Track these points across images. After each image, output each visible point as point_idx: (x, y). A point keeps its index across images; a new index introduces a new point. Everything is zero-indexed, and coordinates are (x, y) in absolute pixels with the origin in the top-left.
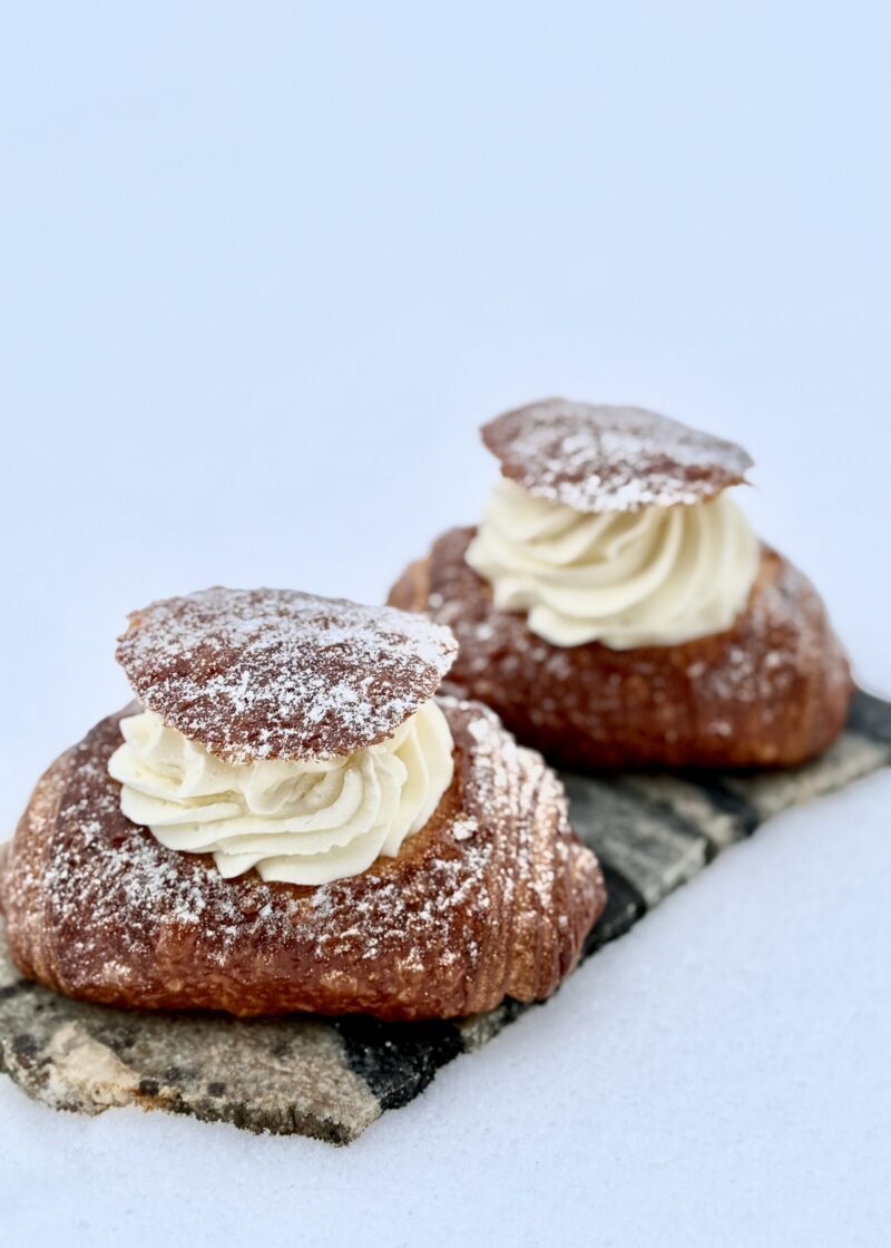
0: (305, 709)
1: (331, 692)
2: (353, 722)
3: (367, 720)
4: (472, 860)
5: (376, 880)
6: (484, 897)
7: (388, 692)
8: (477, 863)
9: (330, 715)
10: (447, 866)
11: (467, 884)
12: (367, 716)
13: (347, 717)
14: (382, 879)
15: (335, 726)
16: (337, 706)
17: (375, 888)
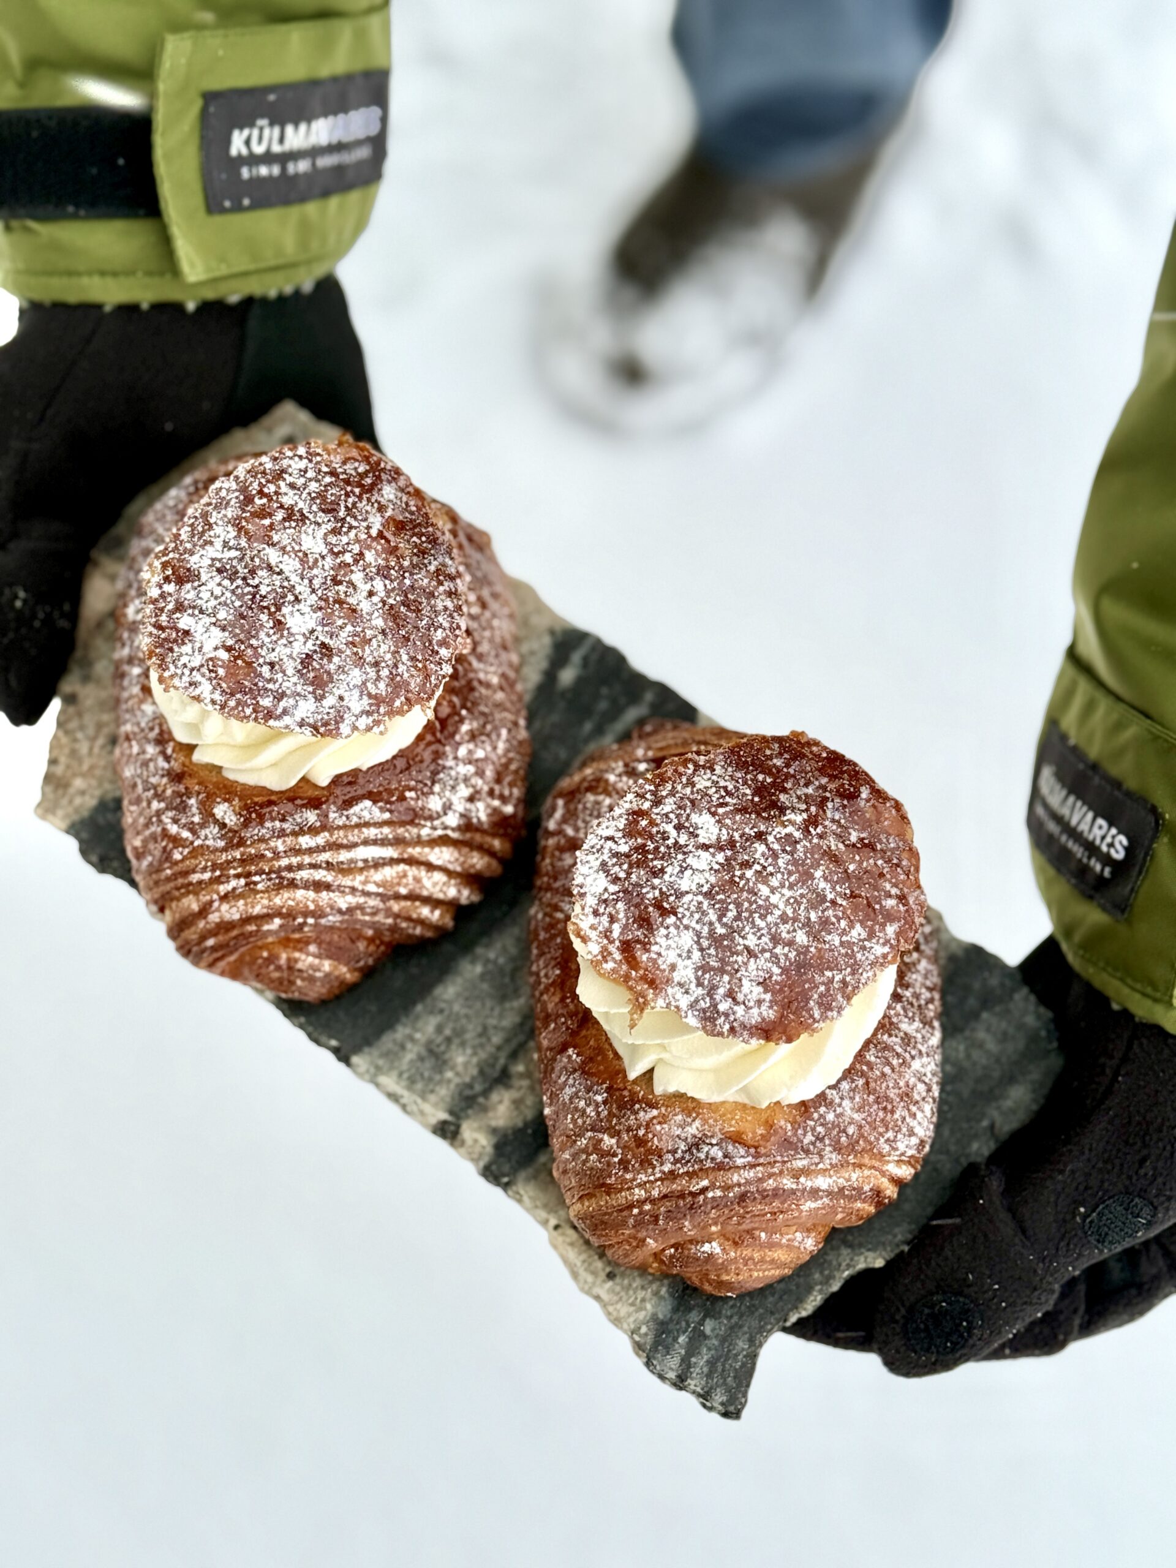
0: (190, 611)
1: (213, 628)
2: (181, 655)
3: (185, 666)
4: (207, 831)
5: (169, 751)
6: (181, 853)
7: (213, 675)
8: (206, 838)
9: (187, 633)
10: (194, 810)
11: (186, 834)
12: (189, 665)
13: (187, 649)
14: (170, 757)
15: (175, 641)
16: (198, 637)
17: (163, 753)
